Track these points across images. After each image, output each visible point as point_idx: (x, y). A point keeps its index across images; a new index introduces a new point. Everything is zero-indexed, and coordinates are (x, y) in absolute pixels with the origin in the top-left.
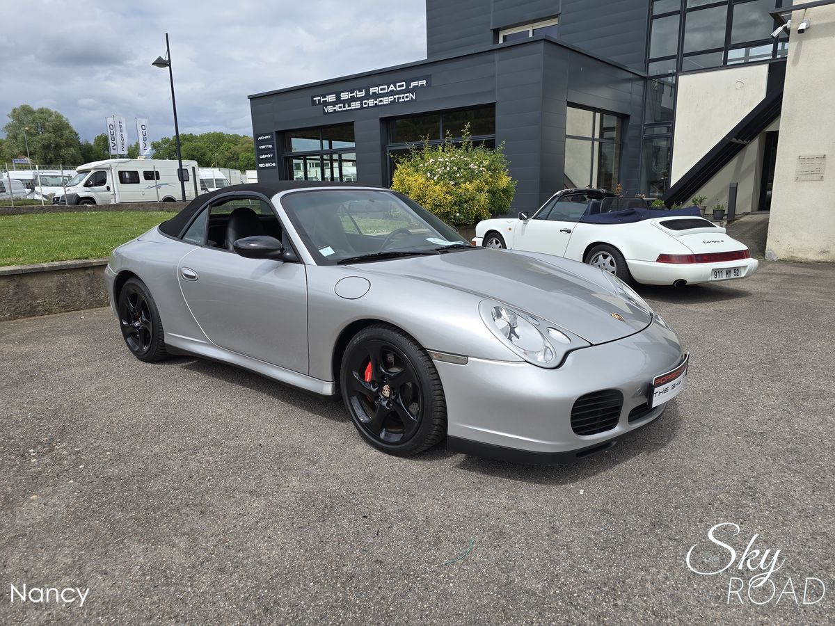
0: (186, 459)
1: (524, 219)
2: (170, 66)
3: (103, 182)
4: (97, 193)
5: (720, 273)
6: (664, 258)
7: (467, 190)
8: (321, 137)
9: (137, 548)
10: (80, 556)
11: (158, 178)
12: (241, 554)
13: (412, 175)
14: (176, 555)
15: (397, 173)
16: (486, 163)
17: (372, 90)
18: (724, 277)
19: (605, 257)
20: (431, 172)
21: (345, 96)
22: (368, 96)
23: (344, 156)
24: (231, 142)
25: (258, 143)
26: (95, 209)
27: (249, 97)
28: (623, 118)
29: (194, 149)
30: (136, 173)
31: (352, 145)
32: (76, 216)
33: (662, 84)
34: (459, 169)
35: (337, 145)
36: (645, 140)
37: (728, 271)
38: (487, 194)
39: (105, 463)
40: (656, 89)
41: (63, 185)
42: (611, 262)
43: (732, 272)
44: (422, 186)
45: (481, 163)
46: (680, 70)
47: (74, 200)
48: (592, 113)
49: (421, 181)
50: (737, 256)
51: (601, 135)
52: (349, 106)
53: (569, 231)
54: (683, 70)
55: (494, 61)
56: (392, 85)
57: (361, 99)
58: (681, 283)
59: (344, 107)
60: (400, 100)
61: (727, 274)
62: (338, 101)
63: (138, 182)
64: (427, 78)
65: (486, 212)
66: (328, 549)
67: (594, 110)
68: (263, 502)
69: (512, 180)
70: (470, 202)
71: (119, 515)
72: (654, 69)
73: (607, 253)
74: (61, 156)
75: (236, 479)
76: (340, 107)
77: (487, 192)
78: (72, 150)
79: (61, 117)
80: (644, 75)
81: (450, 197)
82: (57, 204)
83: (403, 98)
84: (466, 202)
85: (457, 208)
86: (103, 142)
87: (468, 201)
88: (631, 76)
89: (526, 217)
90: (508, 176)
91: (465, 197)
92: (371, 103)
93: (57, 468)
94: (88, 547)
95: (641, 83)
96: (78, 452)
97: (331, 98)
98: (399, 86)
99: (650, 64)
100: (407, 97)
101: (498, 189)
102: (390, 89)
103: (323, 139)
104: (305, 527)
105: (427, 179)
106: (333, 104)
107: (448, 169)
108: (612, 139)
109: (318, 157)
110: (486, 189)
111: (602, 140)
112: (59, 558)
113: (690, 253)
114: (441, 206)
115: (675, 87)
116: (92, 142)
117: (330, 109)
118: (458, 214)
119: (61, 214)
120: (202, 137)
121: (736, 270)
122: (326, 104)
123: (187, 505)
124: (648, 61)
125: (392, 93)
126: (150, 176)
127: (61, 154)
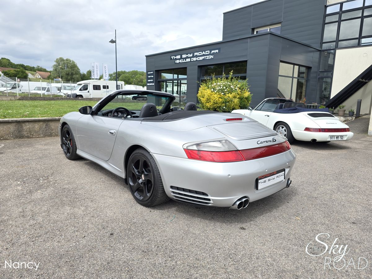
0: (92, 185)
1: (251, 110)
2: (116, 43)
3: (87, 89)
4: (84, 93)
5: (333, 138)
6: (307, 129)
7: (229, 97)
8: (173, 73)
9: (68, 208)
10: (50, 209)
11: (108, 88)
12: (101, 213)
13: (206, 90)
14: (80, 211)
15: (200, 89)
16: (238, 86)
17: (195, 54)
18: (335, 139)
19: (283, 128)
20: (214, 89)
21: (184, 56)
22: (193, 56)
23: (182, 82)
24: (141, 75)
25: (148, 75)
26: (82, 100)
27: (146, 56)
28: (309, 68)
29: (126, 77)
30: (100, 86)
31: (185, 77)
32: (74, 102)
33: (329, 53)
34: (226, 88)
35: (181, 76)
36: (319, 78)
37: (337, 137)
38: (238, 99)
39: (64, 184)
40: (326, 55)
41: (71, 89)
42: (285, 130)
43: (340, 137)
44: (209, 95)
45: (237, 86)
46: (337, 47)
47: (75, 96)
48: (293, 65)
49: (209, 92)
50: (342, 130)
51: (299, 76)
52: (186, 60)
53: (268, 116)
54: (339, 47)
55: (248, 42)
56: (204, 52)
57: (190, 58)
58: (314, 140)
59: (184, 61)
60: (207, 58)
61: (337, 138)
62: (181, 58)
63: (100, 89)
64: (219, 49)
65: (237, 107)
66: (130, 215)
67: (294, 64)
68: (113, 200)
69: (250, 94)
70: (230, 102)
71: (65, 199)
72: (325, 46)
73: (283, 126)
74: (73, 78)
75: (106, 193)
76: (182, 61)
77: (238, 98)
78: (77, 76)
79: (75, 62)
80: (320, 49)
81: (221, 100)
82: (68, 97)
83: (208, 57)
84: (228, 102)
85: (224, 105)
86: (89, 73)
87: (229, 102)
88: (313, 49)
89: (251, 109)
90: (249, 92)
91: (228, 100)
92: (195, 59)
93: (48, 184)
94: (52, 206)
95: (318, 53)
96: (56, 180)
97: (179, 57)
98: (207, 52)
99: (323, 44)
100: (210, 57)
101: (244, 97)
102: (203, 53)
103: (174, 74)
104: (125, 208)
105: (212, 91)
106: (179, 59)
107: (221, 88)
108: (303, 77)
109: (172, 82)
110: (237, 97)
111: (299, 78)
112: (43, 208)
113: (319, 128)
114: (217, 103)
115: (334, 54)
116: (85, 73)
117: (178, 61)
118: (224, 107)
119: (69, 101)
120: (129, 72)
121: (342, 136)
122: (176, 59)
123: (88, 198)
124: (322, 43)
125: (204, 55)
126: (104, 87)
127: (73, 77)
